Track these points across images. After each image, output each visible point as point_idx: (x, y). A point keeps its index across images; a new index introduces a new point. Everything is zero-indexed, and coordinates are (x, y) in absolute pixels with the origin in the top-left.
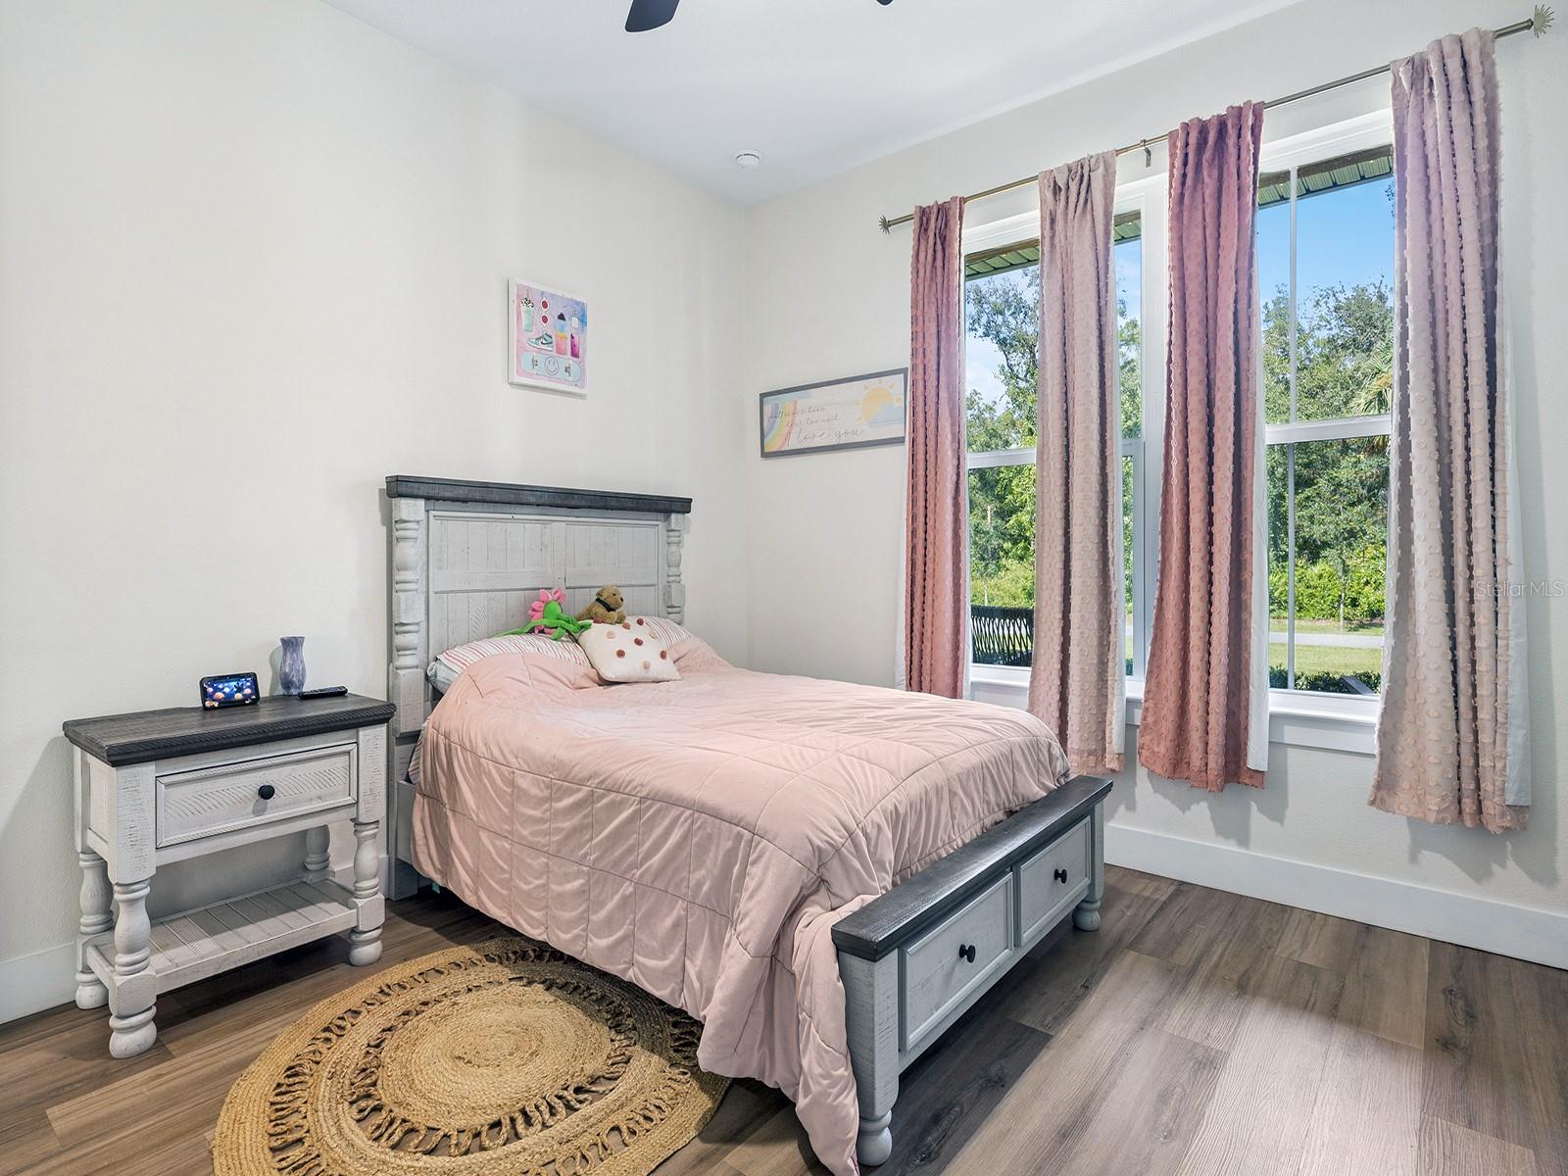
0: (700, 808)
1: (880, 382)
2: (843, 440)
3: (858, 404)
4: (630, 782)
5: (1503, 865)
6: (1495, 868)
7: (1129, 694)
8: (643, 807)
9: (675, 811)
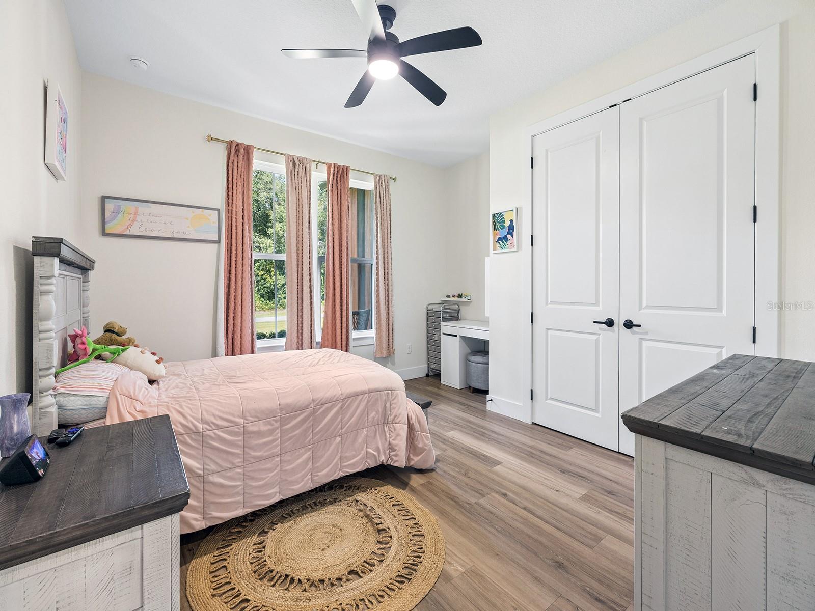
0: (370, 391)
1: (202, 212)
2: (176, 236)
3: (187, 219)
4: (335, 396)
5: (388, 363)
6: (387, 365)
7: (317, 341)
8: (343, 403)
9: (360, 397)
